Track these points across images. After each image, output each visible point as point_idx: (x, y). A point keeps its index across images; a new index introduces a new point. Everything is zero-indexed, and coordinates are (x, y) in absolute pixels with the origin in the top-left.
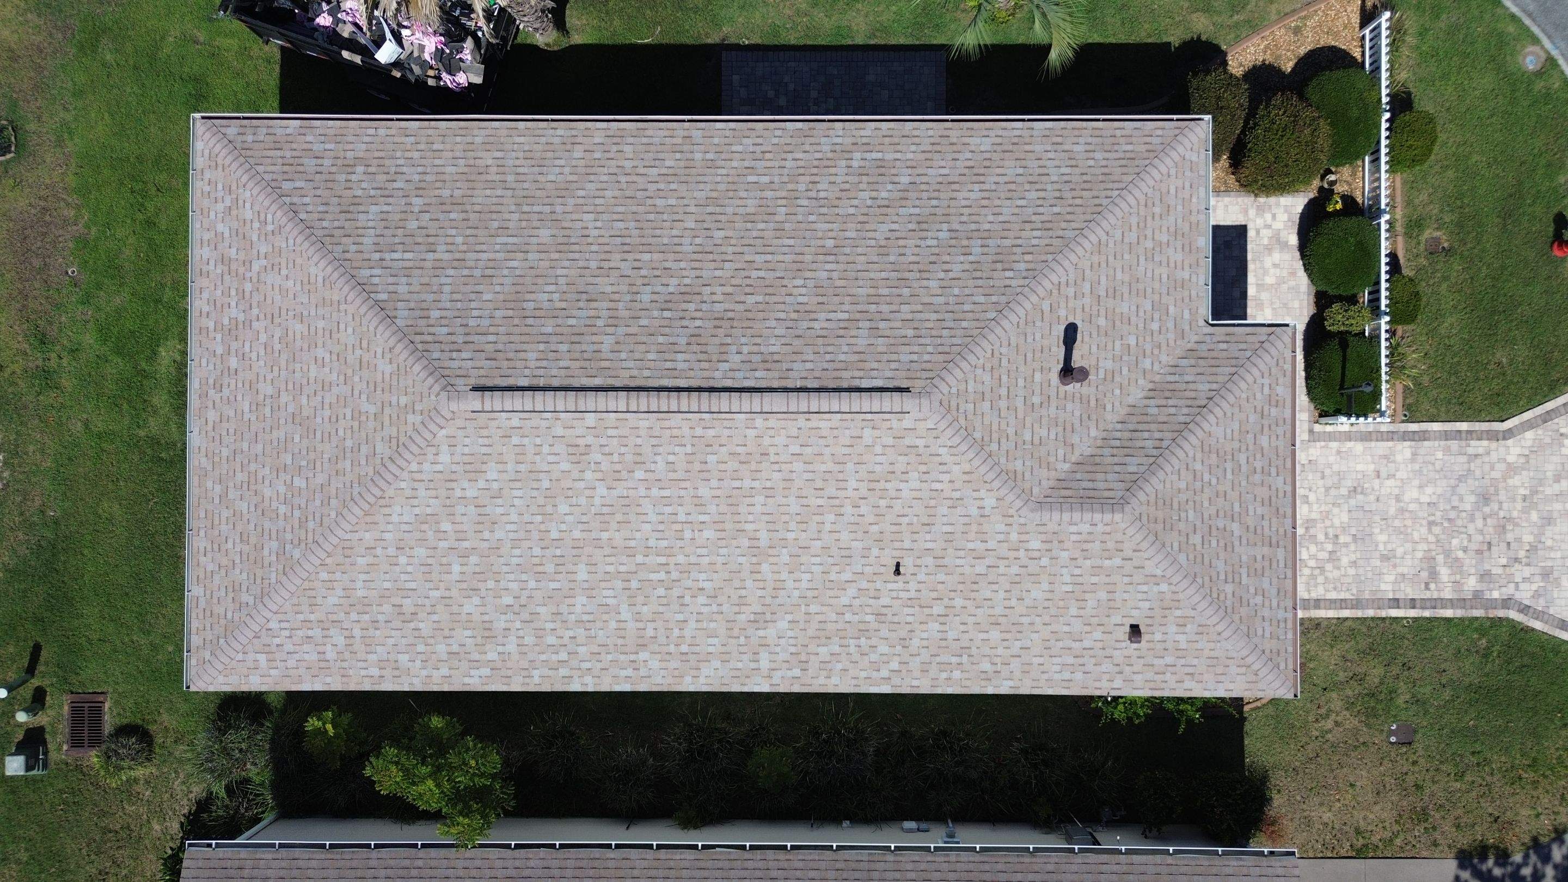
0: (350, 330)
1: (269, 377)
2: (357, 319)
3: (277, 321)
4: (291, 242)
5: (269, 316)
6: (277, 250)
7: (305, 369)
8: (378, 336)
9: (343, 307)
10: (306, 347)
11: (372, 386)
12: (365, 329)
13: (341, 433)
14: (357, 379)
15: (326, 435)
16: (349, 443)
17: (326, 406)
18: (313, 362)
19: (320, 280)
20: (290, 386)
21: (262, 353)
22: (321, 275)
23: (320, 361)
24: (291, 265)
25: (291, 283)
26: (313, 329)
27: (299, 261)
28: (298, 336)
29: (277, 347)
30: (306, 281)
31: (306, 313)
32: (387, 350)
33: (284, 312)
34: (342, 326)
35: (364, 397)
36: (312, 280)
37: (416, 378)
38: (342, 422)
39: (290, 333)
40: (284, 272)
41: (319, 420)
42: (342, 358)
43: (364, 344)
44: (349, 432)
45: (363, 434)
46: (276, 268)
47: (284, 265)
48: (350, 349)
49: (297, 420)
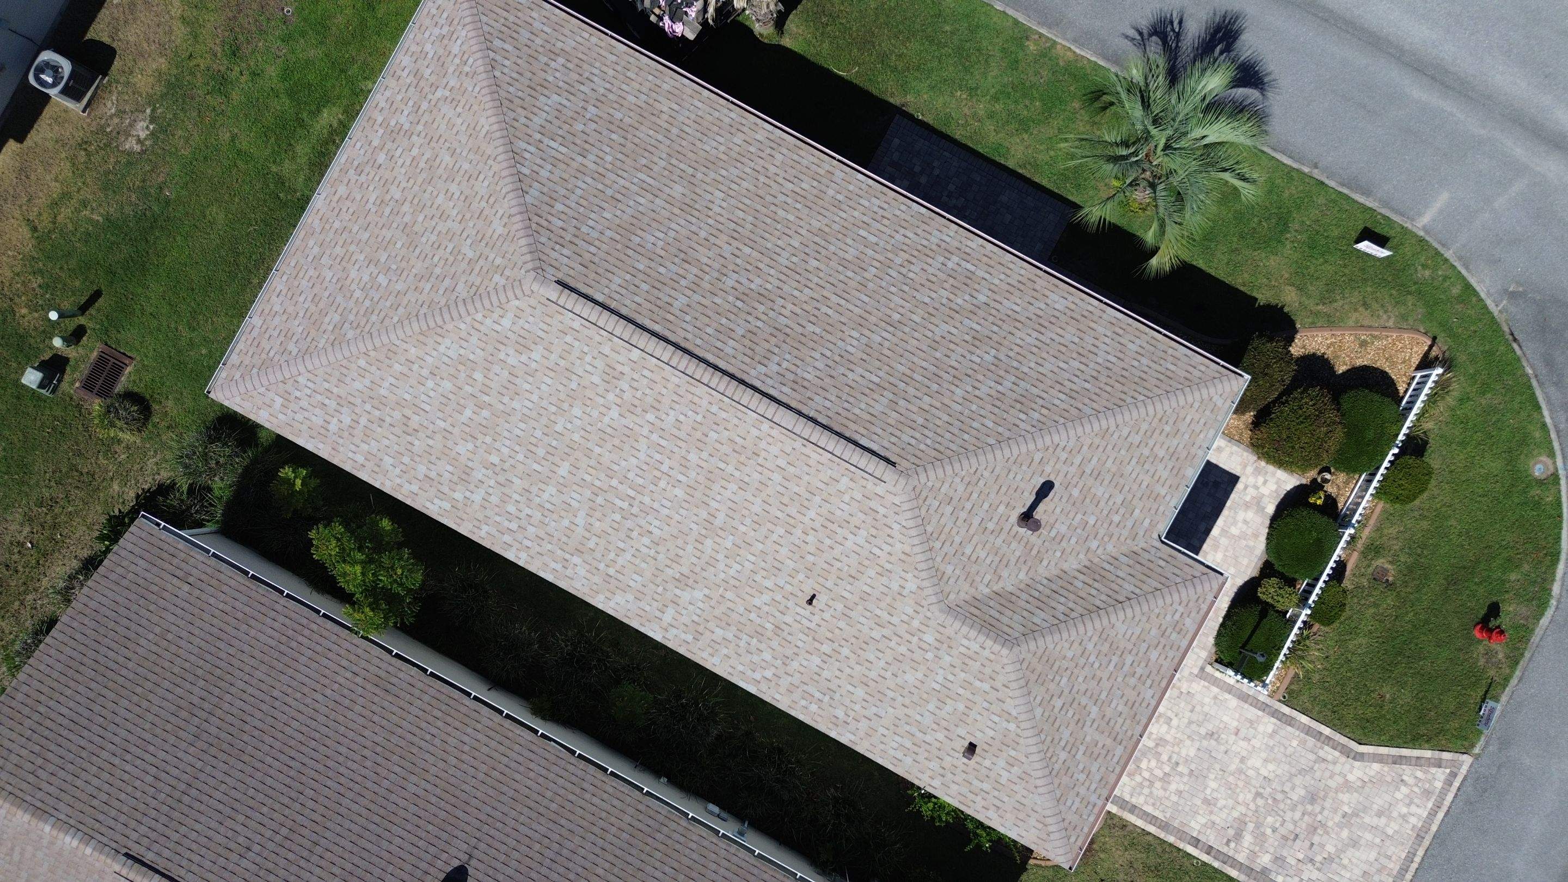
0: (486, 183)
1: (403, 185)
2: (496, 178)
4: (477, 89)
6: (463, 89)
7: (435, 193)
8: (506, 200)
9: (490, 162)
10: (444, 177)
11: (480, 236)
12: (498, 188)
13: (435, 259)
14: (471, 224)
15: (423, 255)
16: (437, 271)
17: (436, 232)
18: (444, 192)
19: (484, 131)
20: (416, 201)
21: (408, 163)
22: (486, 128)
23: (449, 195)
24: (467, 107)
25: (459, 121)
26: (457, 166)
27: (475, 107)
28: (443, 166)
29: (422, 165)
30: (472, 126)
31: (458, 151)
32: (507, 215)
34: (481, 177)
35: (469, 241)
36: (478, 128)
37: (517, 249)
38: (441, 251)
40: (459, 110)
41: (424, 239)
42: (468, 201)
43: (492, 200)
44: (442, 262)
45: (453, 270)
46: (455, 103)
47: (462, 104)
48: (479, 197)
49: (407, 230)
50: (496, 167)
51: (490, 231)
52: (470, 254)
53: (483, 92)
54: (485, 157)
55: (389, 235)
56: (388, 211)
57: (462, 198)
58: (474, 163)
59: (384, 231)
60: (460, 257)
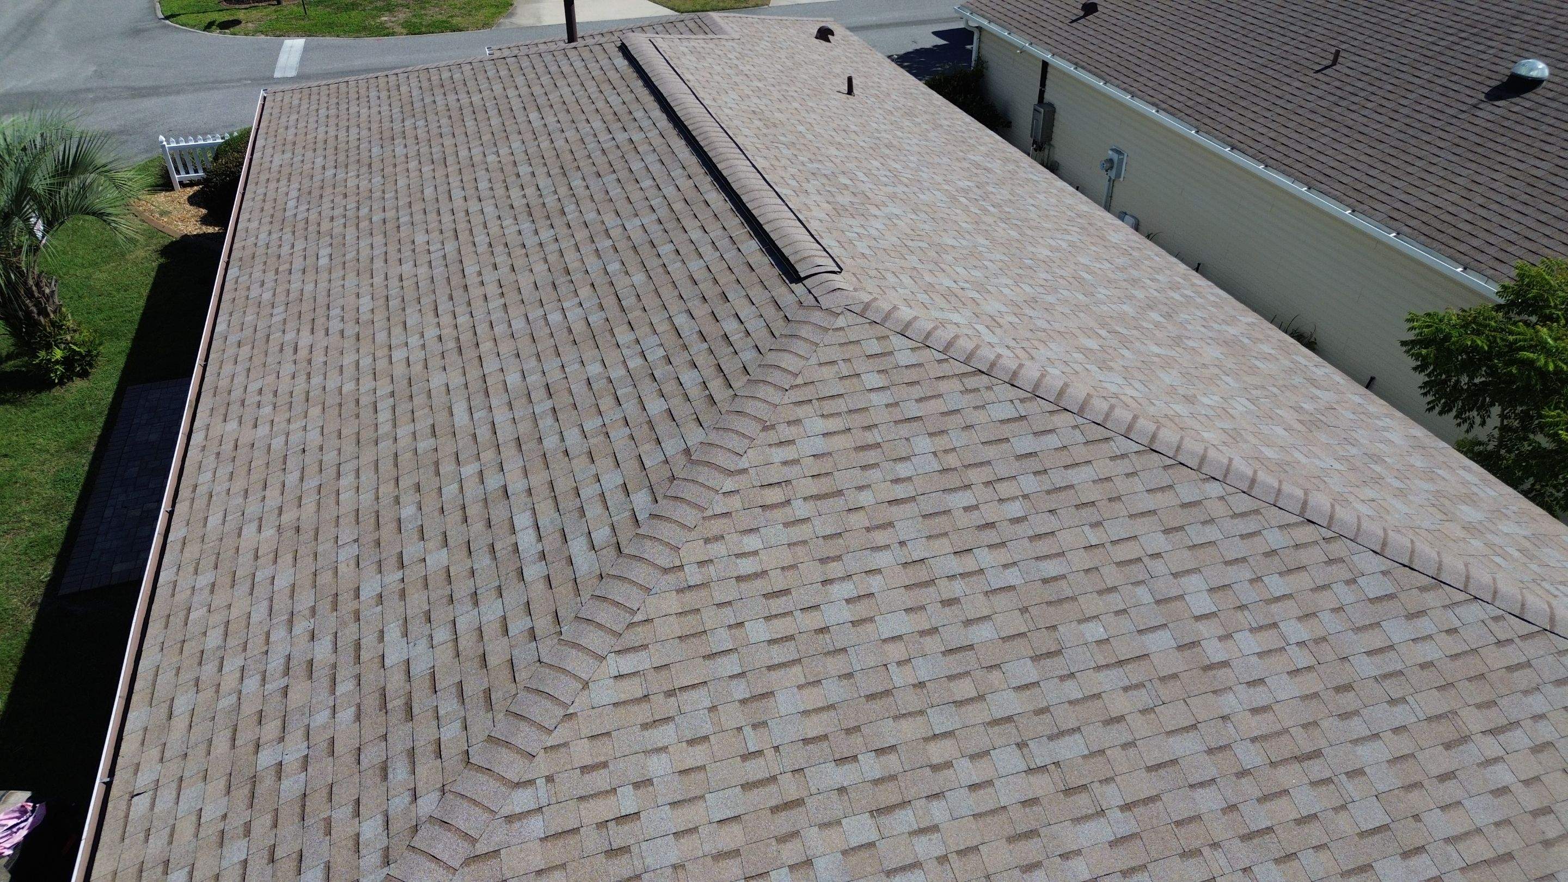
0: (752, 542)
1: (968, 771)
2: (716, 527)
3: (790, 788)
4: (522, 800)
5: (783, 822)
6: (557, 852)
7: (896, 652)
8: (743, 463)
9: (693, 575)
10: (835, 665)
11: (871, 457)
12: (735, 503)
13: (1015, 509)
14: (865, 498)
15: (1043, 547)
16: (1029, 484)
17: (969, 563)
18: (869, 627)
19: (627, 664)
20: (965, 689)
21: (904, 820)
22: (617, 664)
23: (862, 609)
24: (600, 780)
25: (657, 766)
26: (779, 654)
27: (582, 753)
28: (813, 698)
29: (870, 766)
30: (642, 713)
31: (740, 690)
32: (772, 437)
33: (756, 770)
34: (747, 566)
35: (903, 470)
36: (633, 689)
37: (813, 361)
38: (990, 513)
39: (813, 727)
40: (627, 801)
41: (1012, 577)
42: (831, 549)
43: (774, 496)
44: (1005, 489)
45: (990, 453)
46: (620, 834)
47: (603, 809)
48: (797, 533)
49: (1046, 643)
50: (693, 551)
51: (839, 442)
52: (923, 444)
53: (514, 768)
54: (691, 599)
55: (1109, 680)
56: (1070, 748)
57: (835, 569)
58: (729, 615)
59: (1119, 704)
60: (952, 460)
